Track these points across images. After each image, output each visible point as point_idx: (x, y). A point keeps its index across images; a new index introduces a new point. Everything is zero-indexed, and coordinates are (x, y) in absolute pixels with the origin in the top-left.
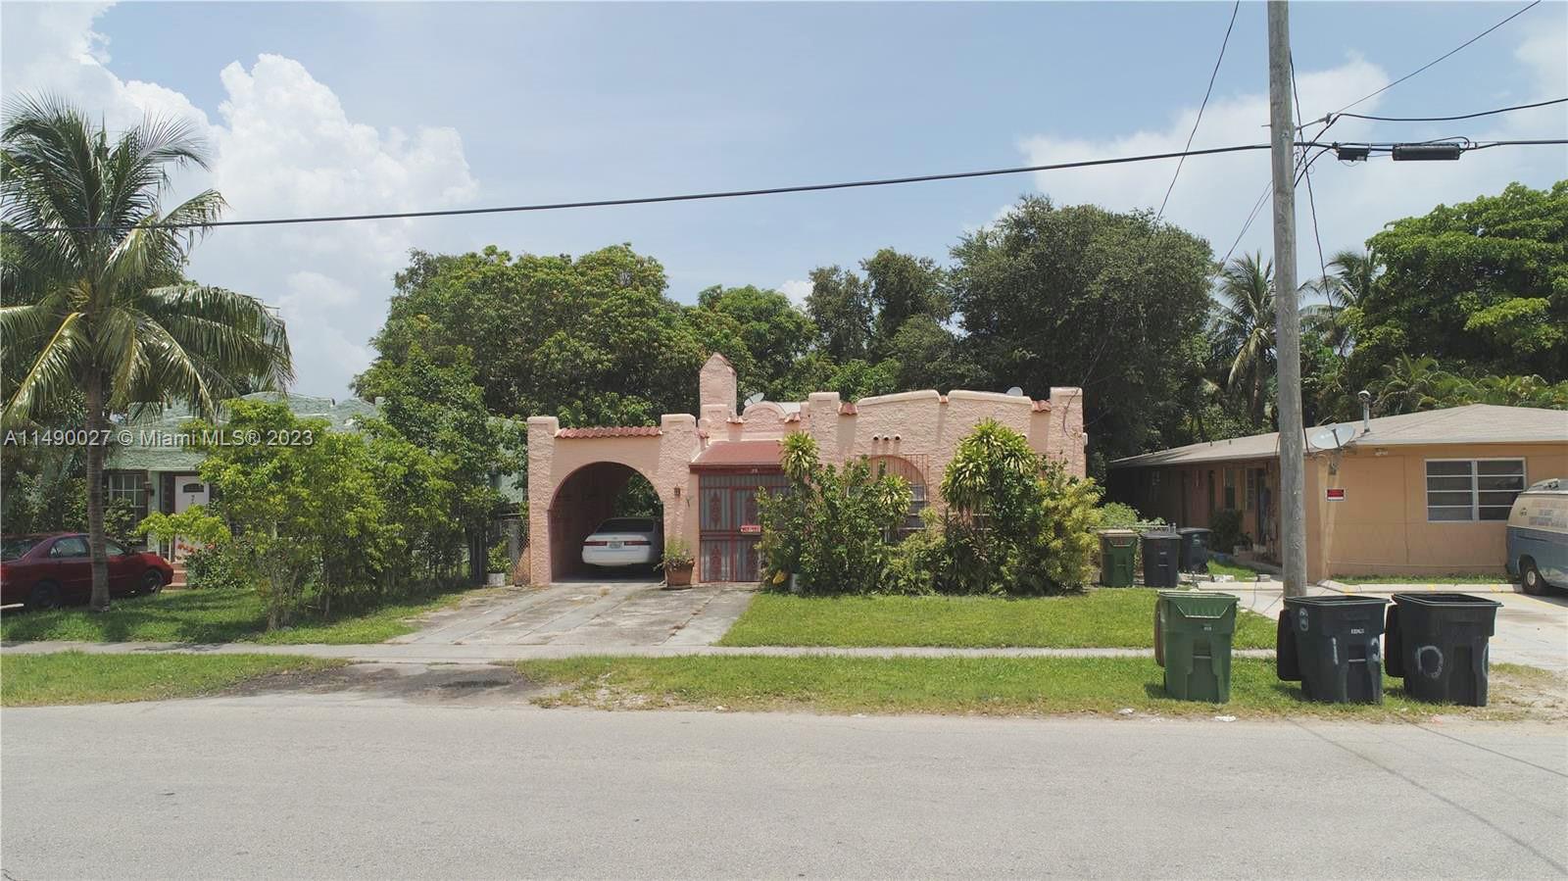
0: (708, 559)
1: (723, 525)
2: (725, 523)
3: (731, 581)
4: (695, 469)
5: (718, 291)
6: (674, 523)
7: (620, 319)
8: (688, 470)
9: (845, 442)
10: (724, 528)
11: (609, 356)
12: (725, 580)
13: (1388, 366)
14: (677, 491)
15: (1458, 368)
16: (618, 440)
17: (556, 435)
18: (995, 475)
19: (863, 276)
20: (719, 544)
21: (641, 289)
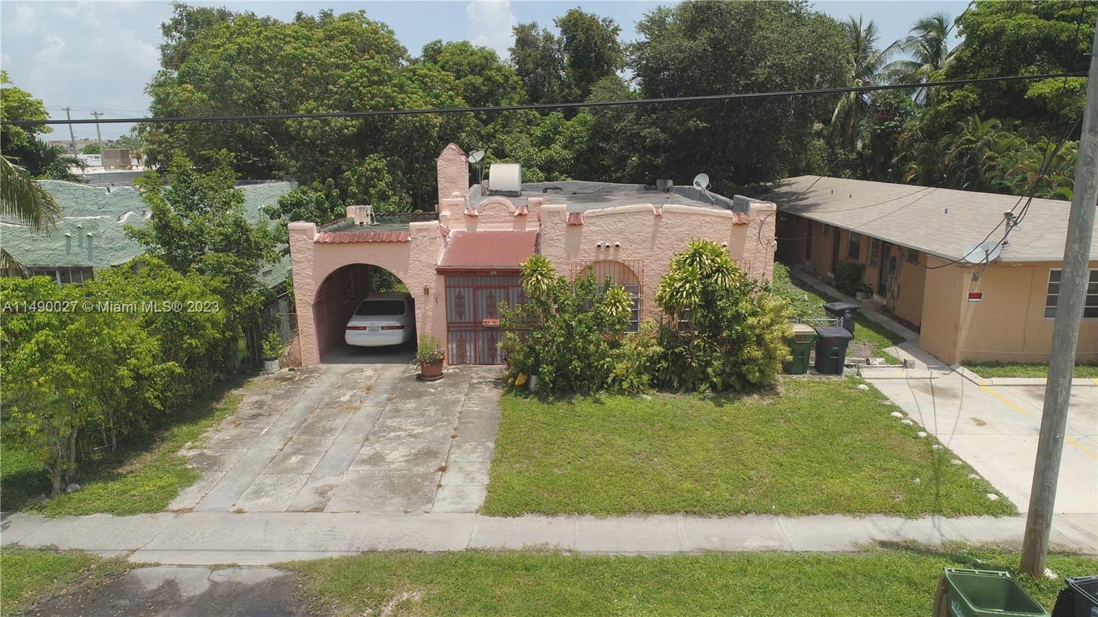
0: (454, 346)
1: (467, 317)
2: (469, 316)
3: (475, 363)
4: (440, 271)
5: (439, 45)
6: (425, 316)
7: (361, 88)
8: (436, 272)
9: (573, 249)
10: (467, 320)
11: (354, 122)
12: (470, 363)
13: (962, 123)
14: (426, 291)
15: (1016, 128)
16: (372, 245)
17: (315, 239)
18: (709, 298)
19: (557, 33)
20: (463, 333)
21: (376, 57)
